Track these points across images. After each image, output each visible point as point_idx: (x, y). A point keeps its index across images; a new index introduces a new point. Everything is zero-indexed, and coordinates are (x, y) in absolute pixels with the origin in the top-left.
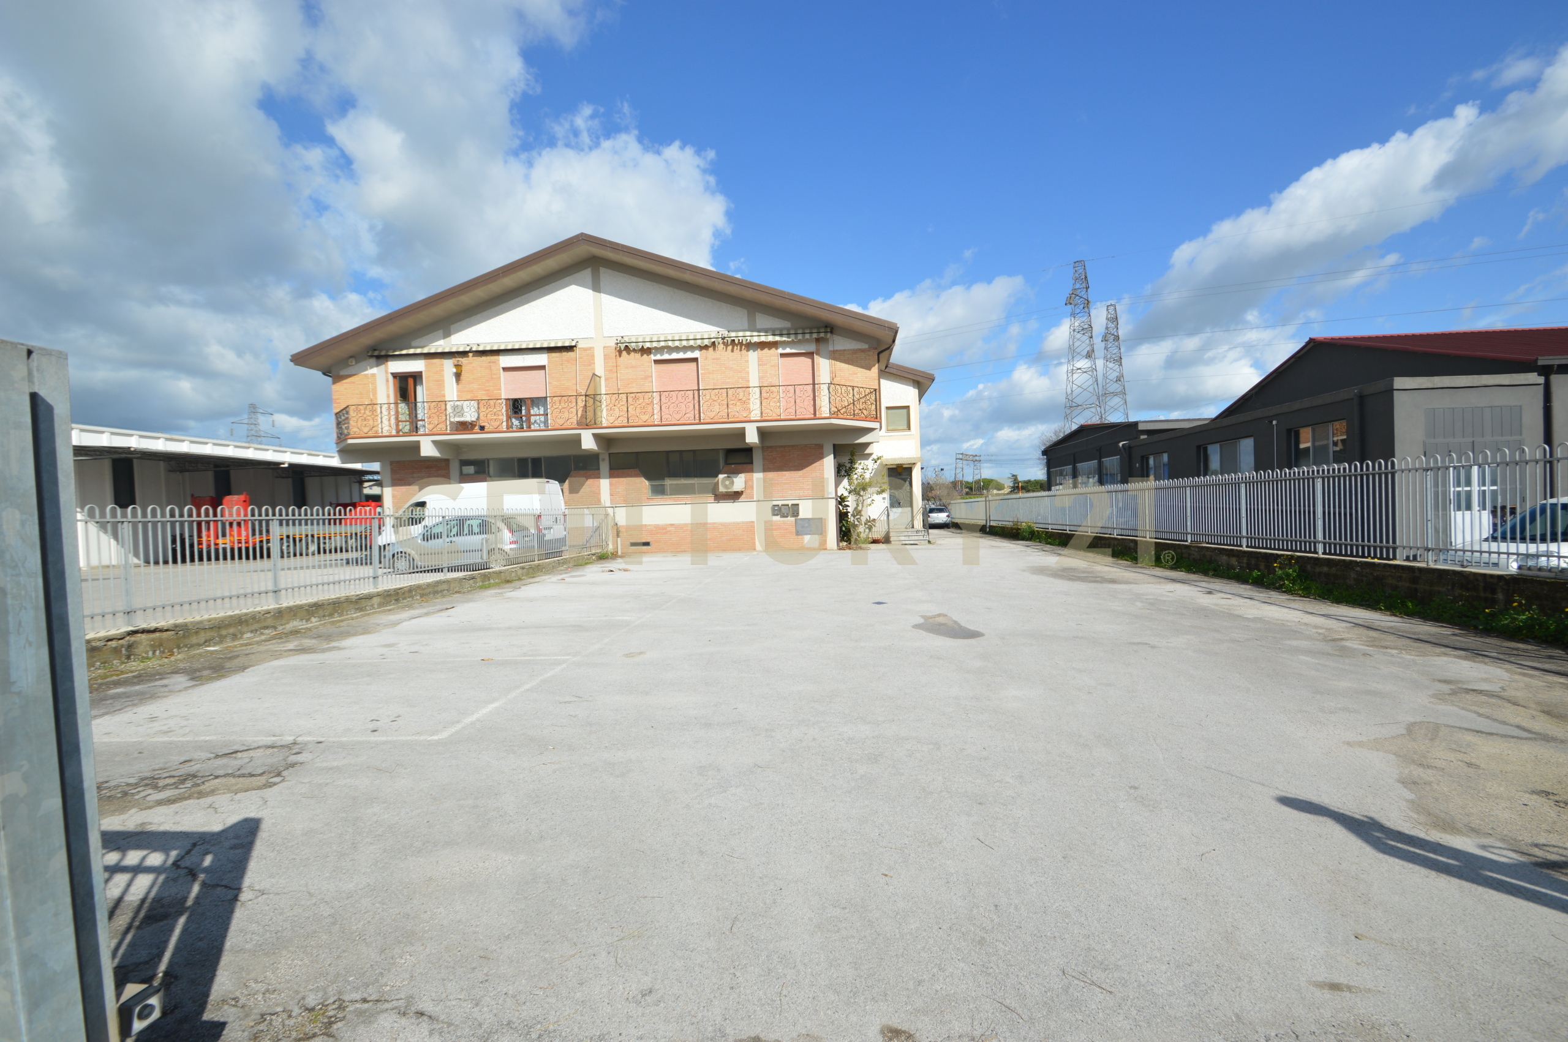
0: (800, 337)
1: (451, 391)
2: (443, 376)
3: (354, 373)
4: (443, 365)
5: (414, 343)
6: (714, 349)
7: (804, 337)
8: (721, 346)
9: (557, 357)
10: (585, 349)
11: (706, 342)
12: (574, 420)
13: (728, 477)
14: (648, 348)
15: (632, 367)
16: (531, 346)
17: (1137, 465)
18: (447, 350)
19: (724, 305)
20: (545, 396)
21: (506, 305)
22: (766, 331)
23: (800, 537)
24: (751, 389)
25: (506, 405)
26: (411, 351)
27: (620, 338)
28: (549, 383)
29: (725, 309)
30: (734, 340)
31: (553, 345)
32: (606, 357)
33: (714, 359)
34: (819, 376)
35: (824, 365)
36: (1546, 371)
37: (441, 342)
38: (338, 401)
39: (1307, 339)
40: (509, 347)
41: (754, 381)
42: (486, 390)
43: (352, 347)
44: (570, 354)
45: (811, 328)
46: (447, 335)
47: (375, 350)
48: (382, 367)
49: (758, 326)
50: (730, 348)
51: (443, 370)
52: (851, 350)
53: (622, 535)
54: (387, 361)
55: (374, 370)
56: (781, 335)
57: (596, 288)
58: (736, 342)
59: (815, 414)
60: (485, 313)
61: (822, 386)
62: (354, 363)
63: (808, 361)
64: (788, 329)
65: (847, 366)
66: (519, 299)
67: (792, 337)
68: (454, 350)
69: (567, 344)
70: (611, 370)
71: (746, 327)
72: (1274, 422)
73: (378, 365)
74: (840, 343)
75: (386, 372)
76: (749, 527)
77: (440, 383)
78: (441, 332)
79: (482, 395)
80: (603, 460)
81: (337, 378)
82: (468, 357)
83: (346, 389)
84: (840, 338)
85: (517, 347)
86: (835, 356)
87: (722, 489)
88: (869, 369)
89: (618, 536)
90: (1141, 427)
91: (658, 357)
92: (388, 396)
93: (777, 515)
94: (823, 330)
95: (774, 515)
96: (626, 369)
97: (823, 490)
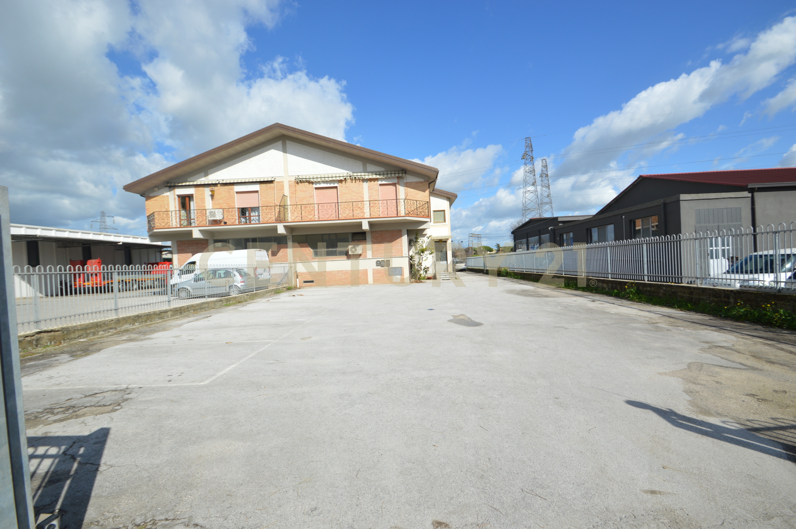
0: (389, 176)
1: (209, 204)
2: (204, 196)
3: (157, 195)
4: (204, 190)
5: (189, 180)
6: (345, 183)
7: (391, 176)
8: (349, 180)
9: (264, 186)
10: (279, 182)
11: (342, 178)
12: (274, 219)
15: (304, 191)
16: (251, 181)
17: (558, 238)
18: (206, 183)
19: (350, 160)
20: (258, 206)
21: (237, 159)
22: (372, 172)
23: (391, 277)
24: (364, 202)
25: (238, 211)
26: (188, 184)
27: (297, 177)
28: (261, 200)
29: (351, 161)
30: (356, 177)
31: (262, 180)
32: (290, 186)
33: (346, 187)
34: (399, 195)
35: (402, 190)
36: (752, 191)
37: (203, 179)
38: (148, 210)
39: (638, 176)
40: (239, 181)
41: (366, 198)
42: (227, 204)
43: (156, 182)
44: (271, 185)
45: (395, 171)
46: (206, 175)
47: (168, 183)
48: (172, 192)
49: (368, 170)
50: (354, 181)
51: (204, 193)
52: (415, 182)
53: (299, 277)
54: (175, 189)
55: (168, 194)
56: (380, 175)
57: (285, 151)
58: (357, 178)
59: (397, 214)
60: (226, 164)
61: (401, 200)
62: (157, 190)
63: (394, 188)
64: (383, 172)
65: (413, 190)
66: (244, 156)
67: (386, 176)
68: (210, 183)
69: (269, 180)
70: (293, 193)
71: (362, 170)
72: (623, 217)
73: (170, 191)
74: (410, 179)
75: (174, 194)
77: (203, 200)
78: (203, 174)
79: (225, 206)
80: (289, 239)
81: (148, 198)
82: (217, 186)
83: (153, 203)
84: (410, 176)
85: (243, 181)
86: (407, 185)
87: (351, 253)
88: (425, 191)
89: (297, 278)
90: (559, 220)
91: (318, 186)
92: (175, 207)
93: (379, 266)
94: (401, 172)
95: (377, 266)
96: (301, 192)
97: (402, 253)
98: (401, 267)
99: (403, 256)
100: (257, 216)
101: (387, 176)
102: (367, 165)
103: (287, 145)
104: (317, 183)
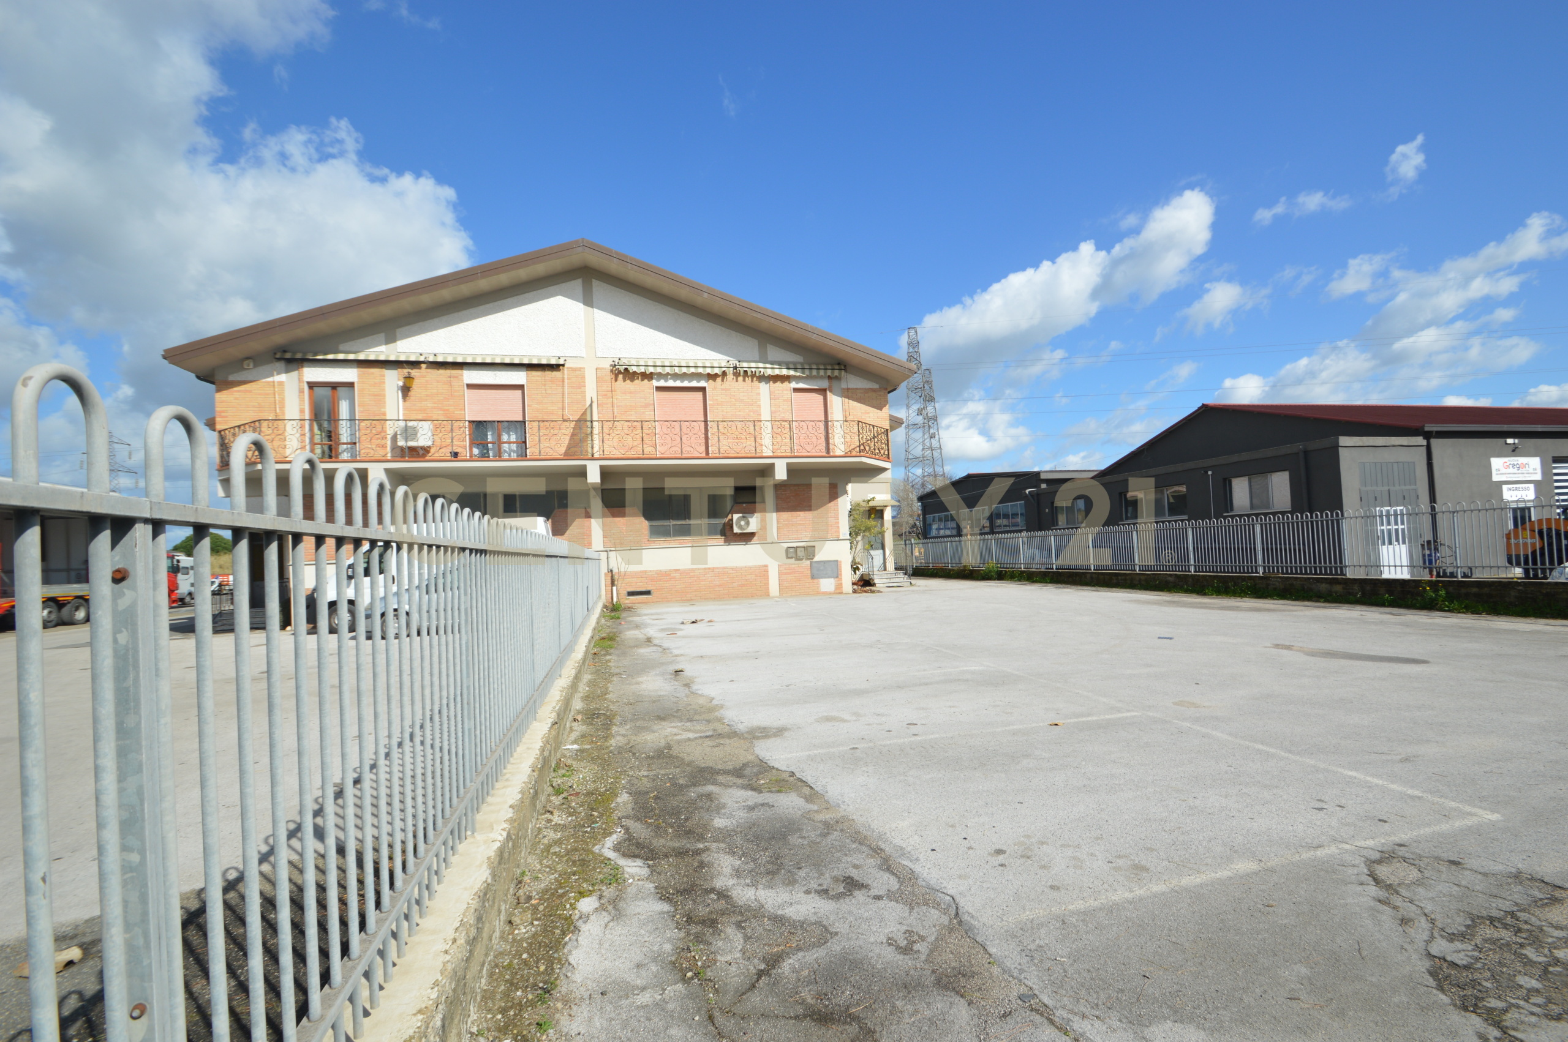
0: (814, 372)
1: (394, 407)
2: (384, 390)
3: (250, 378)
4: (384, 376)
5: (341, 347)
6: (723, 380)
7: (818, 373)
8: (730, 377)
9: (538, 376)
10: (573, 370)
11: (717, 371)
12: (563, 450)
13: (743, 517)
14: (651, 373)
15: (631, 393)
16: (507, 361)
18: (392, 358)
19: (734, 333)
20: (521, 419)
22: (780, 363)
23: (816, 581)
24: (762, 423)
25: (469, 426)
26: (341, 356)
27: (617, 361)
28: (528, 406)
29: (735, 337)
30: (746, 371)
31: (535, 361)
32: (598, 380)
33: (722, 390)
34: (832, 413)
35: (836, 402)
36: (1428, 436)
37: (383, 348)
38: (223, 414)
39: (1199, 405)
40: (479, 360)
41: (766, 415)
42: (444, 410)
43: (256, 345)
44: (555, 374)
45: (825, 364)
46: (391, 339)
47: (285, 351)
48: (295, 374)
49: (770, 358)
50: (740, 379)
51: (384, 383)
52: (862, 389)
53: (618, 583)
54: (302, 367)
55: (283, 377)
56: (795, 369)
57: (588, 301)
58: (749, 373)
59: (828, 452)
60: (444, 318)
61: (835, 423)
62: (251, 366)
63: (819, 398)
64: (802, 364)
65: (859, 404)
67: (807, 372)
68: (403, 358)
69: (553, 362)
70: (606, 395)
71: (757, 358)
72: (1210, 473)
73: (287, 371)
74: (854, 382)
75: (300, 380)
76: (763, 571)
77: (380, 398)
78: (382, 336)
79: (438, 414)
81: (224, 385)
82: (420, 368)
83: (236, 399)
84: (852, 376)
85: (488, 360)
86: (848, 394)
87: (736, 530)
88: (880, 409)
89: (613, 584)
90: (1043, 476)
91: (662, 383)
92: (302, 411)
93: (792, 558)
94: (837, 367)
95: (788, 557)
96: (625, 393)
97: (838, 532)
98: (837, 561)
99: (841, 538)
100: (513, 443)
101: (811, 373)
102: (768, 348)
103: (594, 289)
104: (660, 376)
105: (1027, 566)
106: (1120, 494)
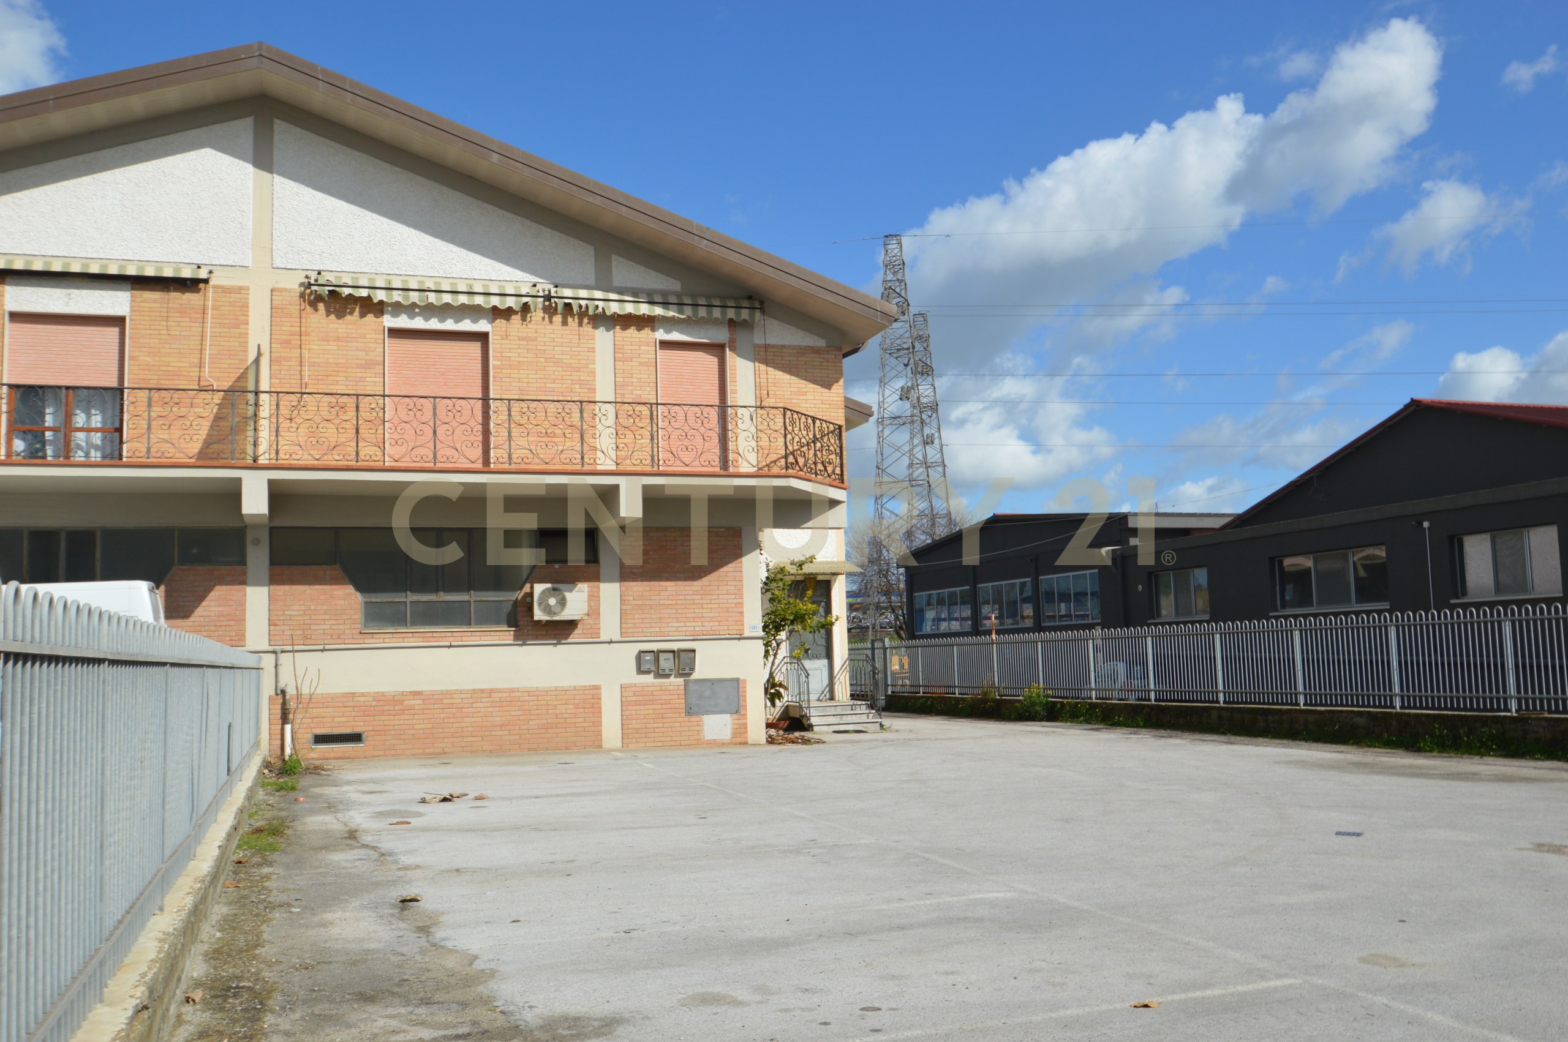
0: (702, 312)
6: (522, 321)
7: (710, 313)
8: (537, 315)
9: (155, 301)
10: (226, 290)
11: (511, 302)
12: (195, 447)
13: (554, 589)
14: (381, 302)
15: (338, 339)
16: (94, 269)
17: (1140, 588)
19: (547, 232)
20: (114, 383)
21: (32, 170)
22: (635, 292)
23: (694, 719)
24: (597, 407)
25: (9, 395)
27: (314, 275)
28: (131, 358)
29: (549, 239)
30: (570, 304)
31: (150, 272)
32: (275, 311)
33: (521, 339)
34: (735, 392)
35: (743, 371)
39: (1408, 401)
40: (38, 266)
41: (604, 390)
44: (190, 298)
45: (723, 298)
49: (617, 281)
50: (558, 319)
52: (794, 347)
53: (297, 717)
56: (665, 304)
57: (263, 160)
58: (575, 309)
59: (725, 461)
61: (740, 411)
63: (710, 361)
64: (679, 295)
65: (787, 377)
66: (70, 161)
67: (688, 311)
69: (186, 273)
70: (288, 342)
71: (592, 280)
72: (1426, 524)
74: (778, 333)
76: (591, 697)
80: (257, 542)
84: (775, 322)
85: (57, 267)
86: (766, 355)
87: (539, 615)
88: (828, 386)
89: (285, 719)
91: (403, 322)
93: (648, 672)
94: (746, 304)
95: (640, 671)
96: (326, 339)
97: (741, 622)
98: (737, 680)
99: (747, 634)
100: (96, 430)
101: (695, 313)
102: (614, 264)
103: (276, 138)
104: (398, 308)
105: (1103, 694)
106: (1272, 560)
